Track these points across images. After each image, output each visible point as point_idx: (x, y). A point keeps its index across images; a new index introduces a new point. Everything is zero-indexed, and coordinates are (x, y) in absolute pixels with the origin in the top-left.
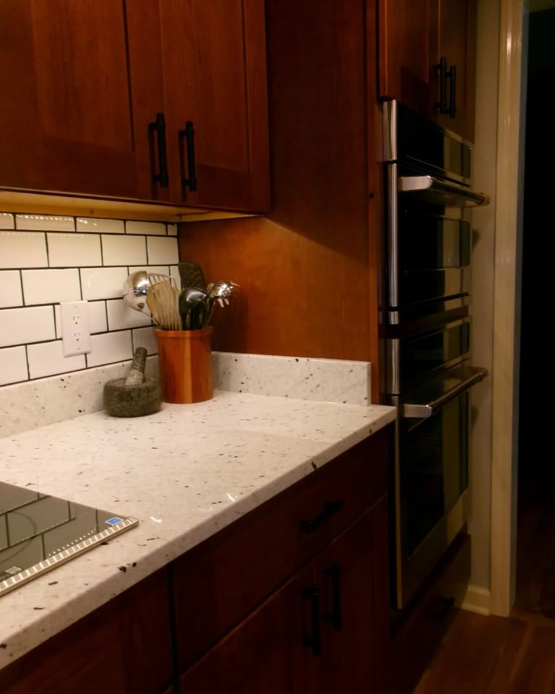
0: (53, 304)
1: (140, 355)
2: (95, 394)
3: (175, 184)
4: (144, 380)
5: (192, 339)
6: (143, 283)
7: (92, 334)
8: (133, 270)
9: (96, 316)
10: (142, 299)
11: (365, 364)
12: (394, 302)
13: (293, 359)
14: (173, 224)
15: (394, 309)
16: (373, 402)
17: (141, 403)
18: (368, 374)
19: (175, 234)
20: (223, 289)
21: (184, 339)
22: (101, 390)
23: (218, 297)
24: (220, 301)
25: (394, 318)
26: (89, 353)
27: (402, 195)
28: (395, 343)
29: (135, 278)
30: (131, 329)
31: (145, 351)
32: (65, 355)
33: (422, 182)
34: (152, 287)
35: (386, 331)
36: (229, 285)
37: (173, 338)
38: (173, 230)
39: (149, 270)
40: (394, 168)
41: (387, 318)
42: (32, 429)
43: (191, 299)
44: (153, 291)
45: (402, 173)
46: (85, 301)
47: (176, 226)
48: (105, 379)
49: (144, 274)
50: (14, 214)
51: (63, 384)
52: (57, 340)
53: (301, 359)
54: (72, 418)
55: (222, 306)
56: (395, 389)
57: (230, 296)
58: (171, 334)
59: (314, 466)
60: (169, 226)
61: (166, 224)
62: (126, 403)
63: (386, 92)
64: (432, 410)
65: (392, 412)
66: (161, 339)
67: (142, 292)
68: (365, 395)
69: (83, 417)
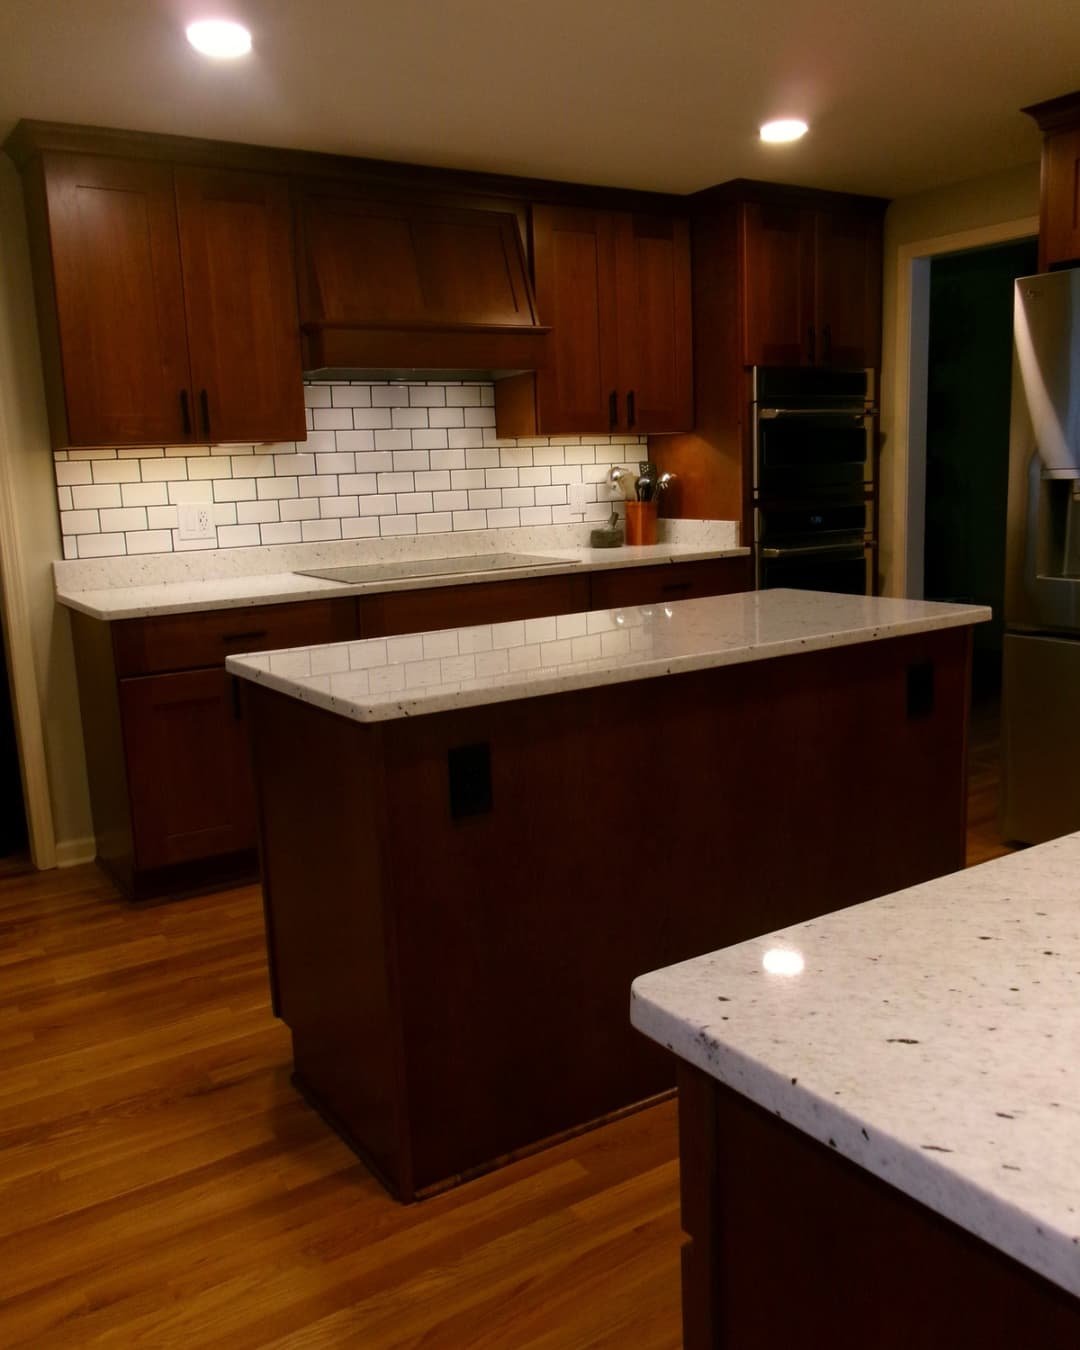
0: (567, 485)
1: (615, 517)
2: (587, 537)
3: (625, 422)
4: (614, 529)
5: (643, 507)
6: (616, 474)
7: (587, 503)
8: (614, 466)
9: (590, 492)
10: (615, 483)
11: (734, 522)
12: (756, 486)
13: (702, 521)
14: (644, 436)
15: (756, 489)
16: (740, 545)
18: (736, 528)
19: (646, 442)
20: (666, 477)
21: (637, 507)
22: (590, 533)
23: (661, 482)
24: (662, 485)
25: (756, 495)
26: (585, 513)
27: (763, 423)
28: (756, 510)
29: (612, 471)
30: (612, 502)
31: (618, 515)
32: (571, 513)
33: (773, 413)
34: (621, 478)
35: (749, 504)
36: (670, 475)
37: (632, 507)
38: (644, 440)
39: (620, 466)
40: (755, 404)
41: (752, 495)
42: (551, 549)
43: (642, 483)
45: (760, 408)
46: (584, 484)
47: (646, 437)
48: (593, 528)
49: (617, 468)
50: (549, 438)
51: (570, 529)
52: (567, 504)
53: (705, 521)
55: (664, 487)
56: (756, 539)
57: (669, 482)
58: (631, 503)
60: (642, 439)
61: (639, 436)
62: (599, 540)
63: (746, 364)
64: (781, 554)
65: (747, 550)
66: (627, 507)
67: (616, 479)
68: (734, 540)
69: (579, 548)
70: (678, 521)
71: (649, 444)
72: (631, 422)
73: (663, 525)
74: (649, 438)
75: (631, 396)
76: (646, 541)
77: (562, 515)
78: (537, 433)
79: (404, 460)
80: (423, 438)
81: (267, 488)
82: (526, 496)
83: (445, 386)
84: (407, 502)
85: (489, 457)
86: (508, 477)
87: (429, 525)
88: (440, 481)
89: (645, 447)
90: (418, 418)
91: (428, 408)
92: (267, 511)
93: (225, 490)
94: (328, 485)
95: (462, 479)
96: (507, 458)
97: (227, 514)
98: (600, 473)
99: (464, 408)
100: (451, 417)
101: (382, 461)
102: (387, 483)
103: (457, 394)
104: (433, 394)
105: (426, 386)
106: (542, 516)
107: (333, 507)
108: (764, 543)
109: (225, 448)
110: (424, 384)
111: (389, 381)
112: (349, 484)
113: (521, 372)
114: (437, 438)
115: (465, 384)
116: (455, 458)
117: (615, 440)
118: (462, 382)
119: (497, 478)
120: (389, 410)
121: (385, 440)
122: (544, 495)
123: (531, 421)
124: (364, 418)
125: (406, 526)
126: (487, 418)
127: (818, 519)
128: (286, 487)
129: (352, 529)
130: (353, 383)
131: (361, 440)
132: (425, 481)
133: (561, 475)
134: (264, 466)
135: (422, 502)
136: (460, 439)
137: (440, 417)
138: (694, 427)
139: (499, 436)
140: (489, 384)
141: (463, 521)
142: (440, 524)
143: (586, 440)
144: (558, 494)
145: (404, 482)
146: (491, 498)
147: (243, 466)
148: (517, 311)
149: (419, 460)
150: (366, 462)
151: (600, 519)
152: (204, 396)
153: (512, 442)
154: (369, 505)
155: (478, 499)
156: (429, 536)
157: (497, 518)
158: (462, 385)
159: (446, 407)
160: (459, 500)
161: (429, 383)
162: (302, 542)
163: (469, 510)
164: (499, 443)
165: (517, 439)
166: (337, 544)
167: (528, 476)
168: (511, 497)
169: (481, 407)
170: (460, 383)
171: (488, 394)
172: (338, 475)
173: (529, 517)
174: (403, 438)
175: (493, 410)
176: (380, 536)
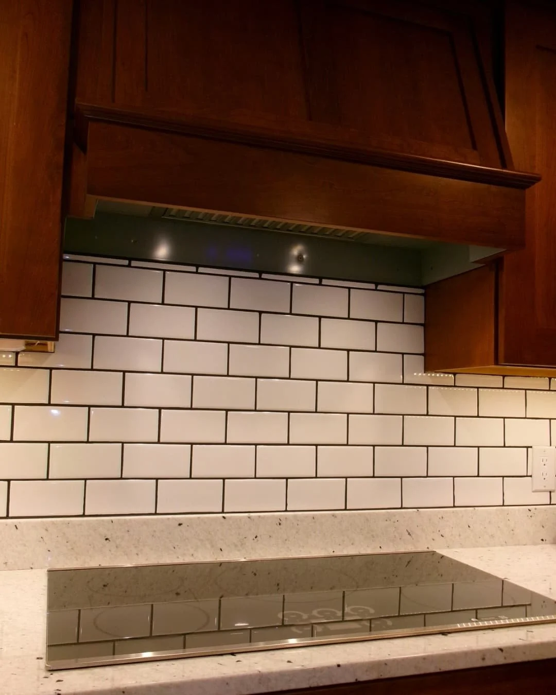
0: (527, 447)
26: (554, 491)
32: (534, 490)
42: (502, 545)
46: (553, 447)
50: (504, 376)
51: (530, 514)
52: (527, 476)
54: (535, 544)
69: (545, 546)
77: (517, 492)
78: (497, 362)
80: (309, 363)
81: (33, 422)
82: (464, 461)
83: (349, 288)
85: (413, 399)
86: (440, 431)
88: (333, 429)
90: (306, 331)
91: (320, 317)
96: (441, 401)
99: (376, 322)
100: (356, 334)
102: (241, 426)
103: (368, 301)
104: (330, 297)
105: (320, 284)
106: (489, 492)
107: (145, 460)
110: (317, 281)
111: (261, 273)
114: (333, 364)
115: (380, 287)
116: (359, 397)
118: (377, 284)
119: (419, 430)
120: (257, 314)
121: (244, 360)
122: (493, 462)
124: (211, 325)
126: (413, 339)
130: (201, 270)
132: (304, 429)
133: (519, 432)
136: (367, 367)
137: (338, 333)
139: (428, 367)
140: (421, 291)
142: (325, 495)
144: (514, 461)
145: (273, 427)
146: (413, 460)
149: (302, 395)
150: (207, 391)
153: (449, 378)
155: (390, 461)
156: (307, 517)
157: (417, 492)
158: (376, 290)
159: (349, 318)
160: (361, 460)
161: (325, 282)
162: (84, 515)
163: (374, 477)
164: (428, 378)
165: (455, 374)
166: (145, 523)
167: (470, 431)
168: (442, 461)
169: (403, 323)
170: (372, 286)
171: (415, 307)
172: (160, 409)
173: (468, 492)
174: (275, 360)
175: (421, 329)
176: (223, 512)
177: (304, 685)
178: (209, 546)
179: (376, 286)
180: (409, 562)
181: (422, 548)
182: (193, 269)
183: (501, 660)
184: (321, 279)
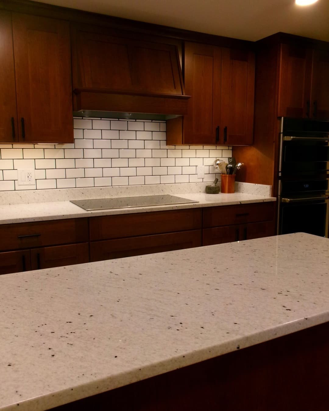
0: (196, 166)
1: (217, 180)
2: (204, 189)
3: (222, 140)
4: (216, 186)
5: (229, 177)
6: (218, 162)
7: (205, 174)
8: (217, 159)
9: (206, 170)
10: (217, 166)
11: (269, 186)
12: (280, 170)
13: (254, 184)
14: (231, 146)
15: (280, 172)
16: (272, 196)
17: (213, 191)
18: (270, 189)
19: (231, 149)
20: (239, 164)
21: (227, 176)
22: (205, 187)
23: (237, 167)
24: (238, 168)
25: (280, 174)
26: (204, 178)
27: (285, 142)
28: (280, 181)
29: (216, 161)
30: (216, 174)
31: (218, 180)
32: (198, 178)
33: (290, 138)
34: (220, 163)
35: (276, 178)
36: (241, 164)
37: (224, 176)
38: (231, 148)
39: (220, 159)
40: (282, 134)
41: (278, 174)
42: (188, 193)
43: (229, 167)
44: (221, 164)
45: (284, 136)
46: (204, 166)
47: (232, 147)
48: (207, 185)
49: (219, 160)
50: (189, 146)
51: (196, 185)
52: (196, 174)
53: (256, 184)
54: (197, 192)
55: (238, 169)
56: (279, 194)
57: (241, 166)
58: (224, 175)
59: (241, 203)
60: (230, 147)
61: (229, 146)
62: (210, 190)
63: (279, 116)
64: (290, 201)
65: (274, 199)
66: (222, 176)
67: (218, 164)
68: (269, 194)
69: (200, 193)
70: (244, 183)
71: (233, 150)
72: (225, 140)
73: (238, 184)
74: (233, 147)
75: (226, 129)
76: (229, 192)
77: (193, 179)
78: (183, 144)
79: (124, 153)
80: (133, 144)
81: (61, 164)
82: (178, 170)
83: (144, 122)
84: (124, 172)
85: (163, 153)
86: (171, 162)
87: (134, 181)
88: (141, 162)
89: (231, 151)
90: (132, 135)
91: (136, 131)
92: (60, 174)
93: (40, 164)
94: (90, 163)
95: (149, 162)
96: (171, 153)
97: (41, 174)
98: (211, 162)
99: (152, 131)
100: (146, 135)
101: (114, 153)
102: (116, 163)
103: (150, 125)
104: (139, 125)
105: (136, 121)
106: (185, 179)
107: (90, 172)
108: (283, 196)
109: (40, 145)
110: (135, 120)
111: (119, 119)
112: (98, 163)
113: (177, 116)
114: (140, 144)
115: (153, 121)
116: (148, 153)
117: (218, 147)
118: (152, 120)
119: (165, 162)
120: (118, 131)
121: (115, 144)
122: (186, 170)
123: (180, 137)
124: (106, 134)
125: (124, 181)
126: (163, 136)
127: (307, 186)
128: (70, 163)
129: (99, 182)
130: (102, 119)
131: (105, 144)
132: (133, 163)
133: (194, 162)
134: (59, 154)
135: (131, 171)
136: (150, 145)
137: (141, 135)
138: (253, 143)
139: (167, 144)
140: (165, 122)
141: (150, 180)
142: (139, 181)
143: (205, 147)
144: (192, 170)
145: (124, 163)
146: (163, 171)
147: (49, 154)
148: (175, 88)
149: (131, 153)
150: (106, 153)
151: (210, 181)
152: (23, 120)
153: (173, 147)
154: (107, 172)
155: (157, 171)
156: (134, 186)
157: (165, 180)
158: (152, 122)
159: (144, 131)
160: (148, 171)
161: (137, 120)
162: (76, 188)
163: (152, 175)
164: (167, 147)
165: (175, 146)
166: (92, 189)
167: (179, 162)
168: (171, 170)
169: (160, 131)
170: (151, 121)
171: (163, 126)
172: (94, 159)
173: (179, 179)
174: (124, 144)
175: (165, 133)
176: (112, 186)
177: (136, 212)
178: (109, 195)
179: (152, 121)
180: (162, 198)
181: (166, 194)
182: (100, 119)
183: (176, 209)
184: (136, 120)
